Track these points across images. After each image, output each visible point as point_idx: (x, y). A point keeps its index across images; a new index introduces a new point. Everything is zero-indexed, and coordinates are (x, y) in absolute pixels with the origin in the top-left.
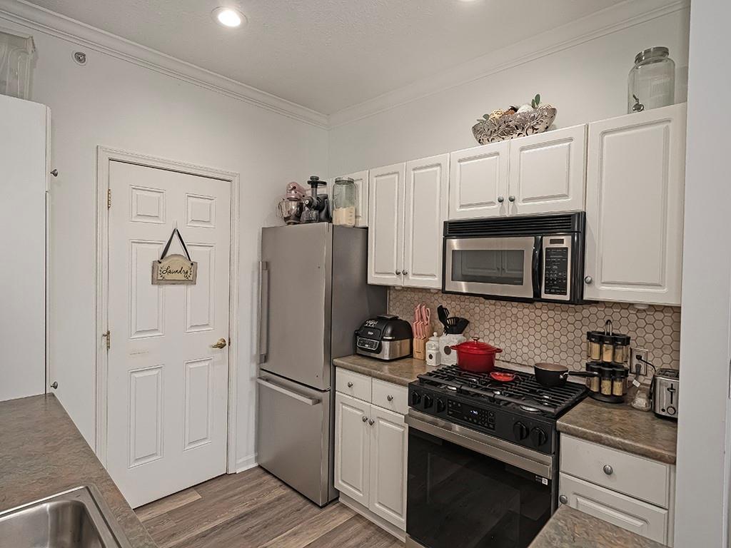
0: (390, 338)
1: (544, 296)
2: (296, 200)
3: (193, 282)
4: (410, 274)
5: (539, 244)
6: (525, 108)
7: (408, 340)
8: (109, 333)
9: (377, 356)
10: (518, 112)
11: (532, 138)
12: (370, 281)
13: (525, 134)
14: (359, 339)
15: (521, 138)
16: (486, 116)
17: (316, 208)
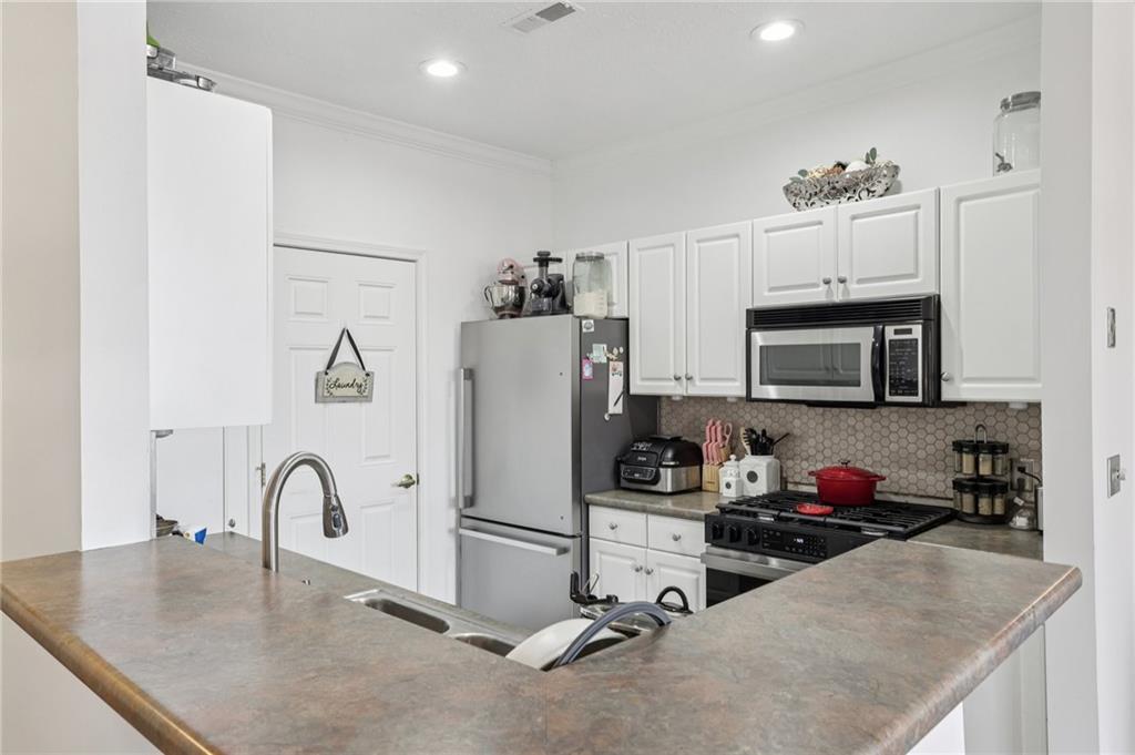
0: (672, 463)
1: (889, 398)
2: (513, 282)
3: (368, 399)
4: (696, 378)
5: (880, 337)
6: (856, 166)
7: (698, 467)
8: (263, 466)
9: (654, 488)
10: (847, 170)
11: (867, 204)
12: (633, 391)
13: (857, 197)
14: (623, 467)
15: (852, 203)
16: (803, 173)
17: (548, 295)
